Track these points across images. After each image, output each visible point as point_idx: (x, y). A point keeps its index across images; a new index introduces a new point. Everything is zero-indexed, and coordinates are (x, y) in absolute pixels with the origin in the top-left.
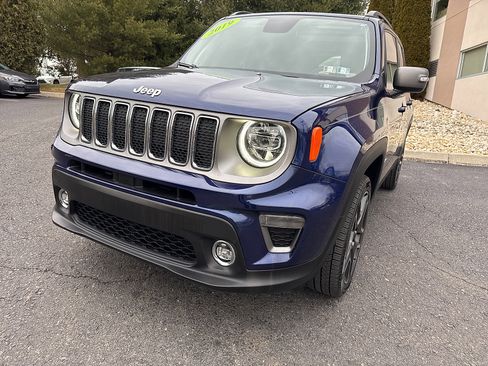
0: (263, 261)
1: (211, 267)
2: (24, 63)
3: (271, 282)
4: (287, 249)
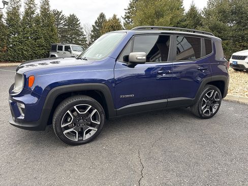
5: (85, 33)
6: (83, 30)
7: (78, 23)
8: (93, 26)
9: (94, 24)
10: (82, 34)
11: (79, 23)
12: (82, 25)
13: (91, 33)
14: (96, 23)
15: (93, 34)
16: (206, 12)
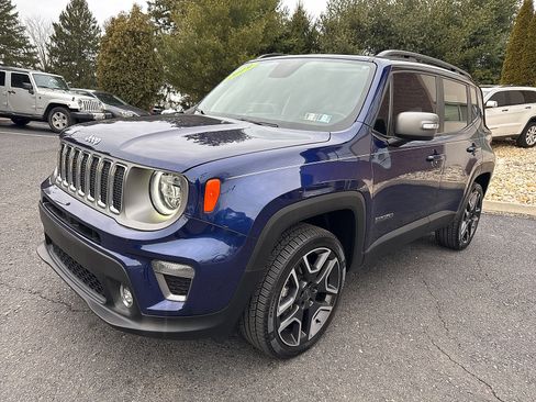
0: (156, 307)
1: (118, 307)
2: (142, 99)
3: (165, 329)
4: (183, 298)
5: (32, 42)
6: (26, 34)
7: (12, 12)
8: (55, 25)
9: (58, 22)
10: (24, 43)
11: (16, 15)
12: (22, 20)
13: (49, 42)
14: (63, 18)
15: (54, 45)
16: (324, 23)
